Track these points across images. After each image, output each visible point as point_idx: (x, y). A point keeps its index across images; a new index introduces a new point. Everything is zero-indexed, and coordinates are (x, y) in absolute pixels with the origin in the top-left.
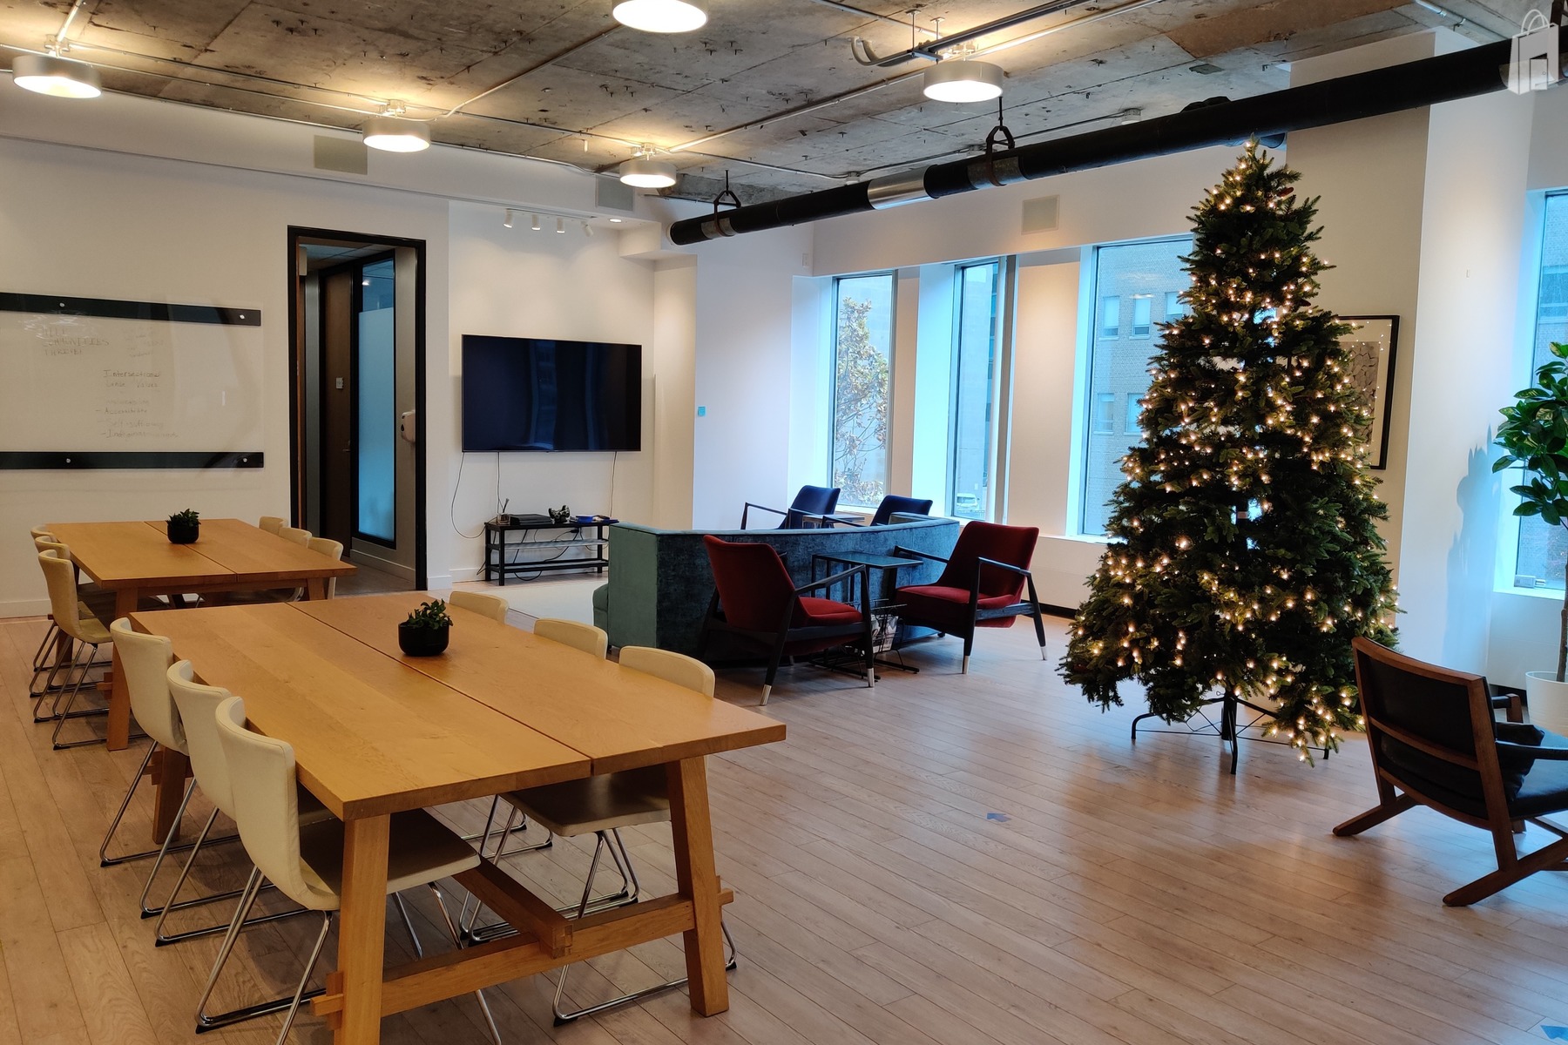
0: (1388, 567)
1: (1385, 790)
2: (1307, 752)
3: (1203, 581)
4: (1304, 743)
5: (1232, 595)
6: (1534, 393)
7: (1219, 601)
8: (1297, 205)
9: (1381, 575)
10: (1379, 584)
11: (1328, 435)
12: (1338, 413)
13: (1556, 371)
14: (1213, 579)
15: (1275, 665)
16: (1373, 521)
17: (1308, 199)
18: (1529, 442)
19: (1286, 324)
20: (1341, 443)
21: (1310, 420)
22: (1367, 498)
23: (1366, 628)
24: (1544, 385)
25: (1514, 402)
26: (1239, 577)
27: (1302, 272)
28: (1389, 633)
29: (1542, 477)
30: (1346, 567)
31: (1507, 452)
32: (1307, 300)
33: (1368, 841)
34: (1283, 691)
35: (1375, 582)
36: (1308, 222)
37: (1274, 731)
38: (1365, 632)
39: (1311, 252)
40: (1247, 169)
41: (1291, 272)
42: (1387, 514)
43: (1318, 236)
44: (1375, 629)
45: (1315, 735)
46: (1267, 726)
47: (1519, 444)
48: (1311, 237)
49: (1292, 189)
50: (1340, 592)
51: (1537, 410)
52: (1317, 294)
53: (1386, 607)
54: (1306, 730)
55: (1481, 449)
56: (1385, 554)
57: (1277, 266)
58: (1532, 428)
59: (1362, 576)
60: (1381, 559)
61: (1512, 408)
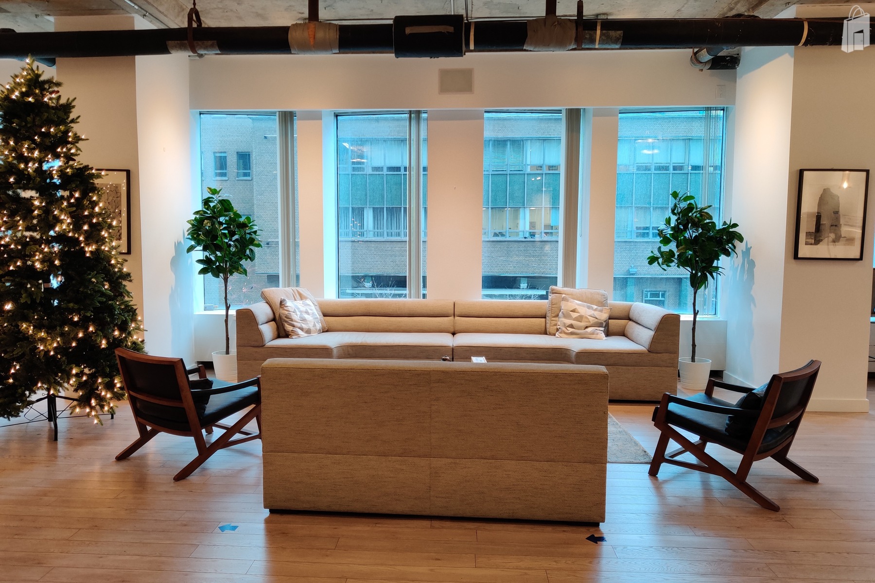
0: (135, 307)
1: (142, 428)
2: (98, 418)
3: (23, 328)
4: (95, 413)
5: (43, 334)
6: (202, 212)
7: (35, 338)
8: (63, 101)
9: (131, 312)
10: (130, 317)
11: (93, 236)
12: (98, 224)
13: (211, 202)
14: (30, 326)
15: (74, 372)
16: (124, 283)
17: (69, 99)
18: (202, 237)
19: (62, 172)
20: (102, 241)
21: (82, 227)
22: (121, 270)
23: (125, 342)
24: (206, 208)
25: (193, 217)
26: (46, 322)
27: (69, 141)
28: (139, 343)
29: (210, 255)
30: (111, 309)
31: (193, 243)
32: (74, 157)
33: (135, 458)
34: (80, 386)
35: (128, 316)
36: (71, 112)
37: (78, 410)
38: (126, 345)
39: (74, 130)
40: (27, 75)
41: (63, 140)
42: (132, 278)
43: (78, 121)
44: (131, 342)
45: (102, 407)
46: (74, 407)
47: (198, 238)
48: (73, 121)
49: (58, 92)
50: (109, 324)
51: (204, 221)
52: (79, 154)
53: (136, 329)
54: (96, 405)
55: (180, 242)
56: (132, 301)
57: (53, 136)
58: (202, 230)
59: (120, 314)
60: (131, 303)
61: (193, 220)
